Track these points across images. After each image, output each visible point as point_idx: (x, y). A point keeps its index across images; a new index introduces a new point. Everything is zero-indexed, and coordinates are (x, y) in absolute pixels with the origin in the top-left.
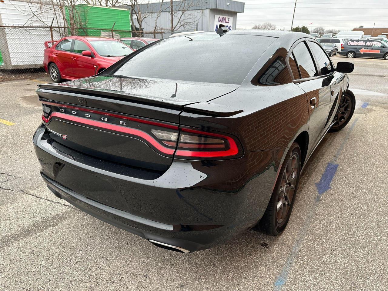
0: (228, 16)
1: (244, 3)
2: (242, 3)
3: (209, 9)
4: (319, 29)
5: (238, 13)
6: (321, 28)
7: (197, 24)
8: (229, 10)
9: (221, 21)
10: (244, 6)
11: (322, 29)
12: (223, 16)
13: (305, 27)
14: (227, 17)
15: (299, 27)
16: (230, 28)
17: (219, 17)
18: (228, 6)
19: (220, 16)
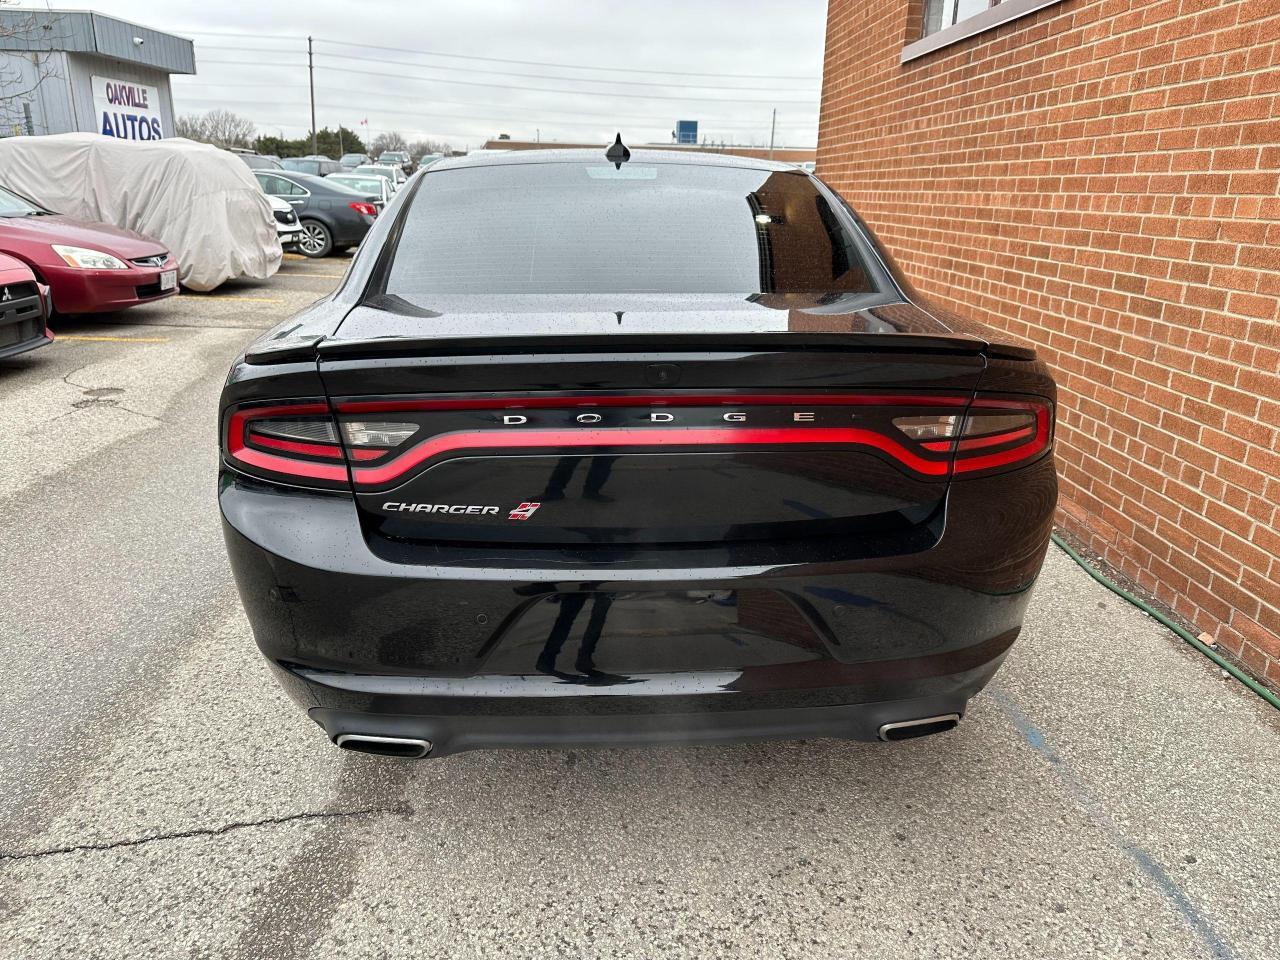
0: (141, 83)
1: (191, 42)
2: (184, 40)
3: (64, 54)
4: (391, 138)
5: (171, 76)
6: (395, 135)
7: (26, 107)
8: (144, 62)
9: (117, 99)
10: (193, 54)
11: (399, 140)
12: (122, 83)
13: (348, 132)
14: (135, 86)
15: (329, 130)
16: (155, 125)
17: (108, 86)
18: (136, 45)
19: (113, 83)
